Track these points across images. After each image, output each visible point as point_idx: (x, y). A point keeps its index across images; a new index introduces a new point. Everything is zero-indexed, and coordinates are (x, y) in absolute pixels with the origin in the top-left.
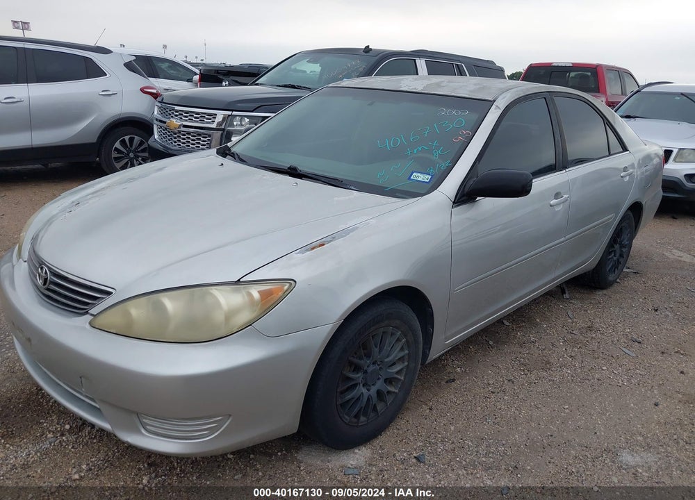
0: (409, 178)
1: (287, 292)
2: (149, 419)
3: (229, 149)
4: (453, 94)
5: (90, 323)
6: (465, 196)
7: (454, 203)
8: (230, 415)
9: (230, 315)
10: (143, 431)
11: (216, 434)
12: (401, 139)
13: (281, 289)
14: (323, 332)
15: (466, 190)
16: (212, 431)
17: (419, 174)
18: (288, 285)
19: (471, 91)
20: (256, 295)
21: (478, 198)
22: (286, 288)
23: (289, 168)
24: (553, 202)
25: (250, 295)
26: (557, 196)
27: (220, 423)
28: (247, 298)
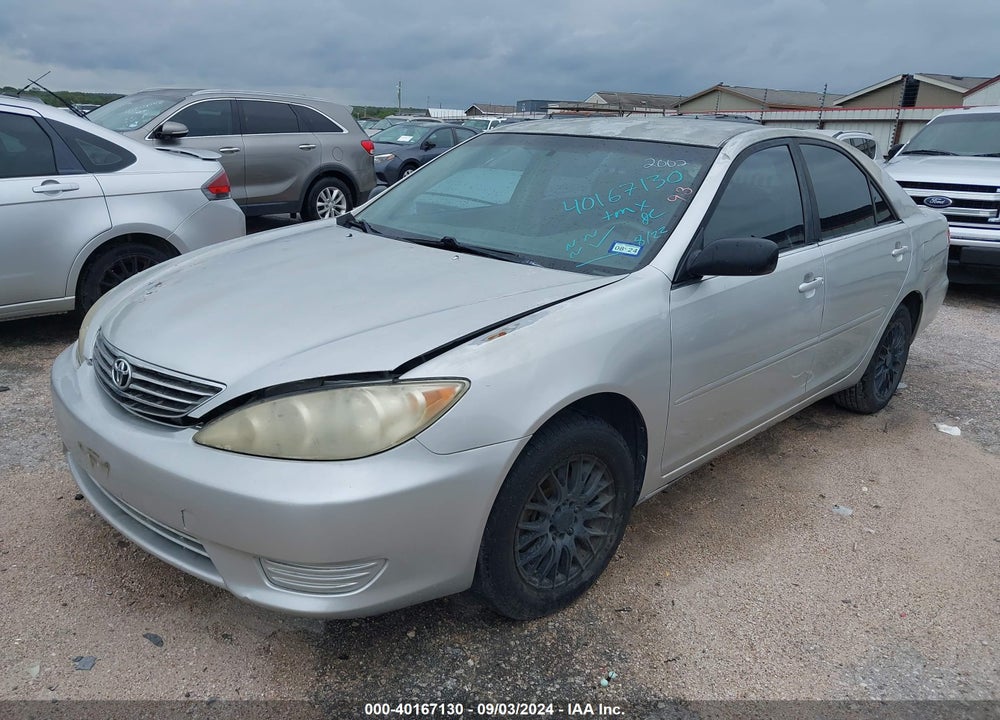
0: (610, 251)
1: (460, 395)
2: (277, 567)
3: (353, 218)
4: (663, 140)
5: (194, 439)
6: (688, 274)
7: (673, 282)
8: (386, 560)
9: (386, 424)
10: (267, 583)
11: (367, 586)
12: (596, 200)
13: (452, 390)
14: (507, 451)
15: (689, 265)
16: (361, 581)
17: (624, 245)
18: (460, 385)
19: (687, 136)
20: (420, 398)
21: (705, 277)
22: (458, 389)
23: (442, 240)
24: (803, 286)
25: (412, 398)
26: (807, 278)
27: (374, 570)
28: (407, 402)
